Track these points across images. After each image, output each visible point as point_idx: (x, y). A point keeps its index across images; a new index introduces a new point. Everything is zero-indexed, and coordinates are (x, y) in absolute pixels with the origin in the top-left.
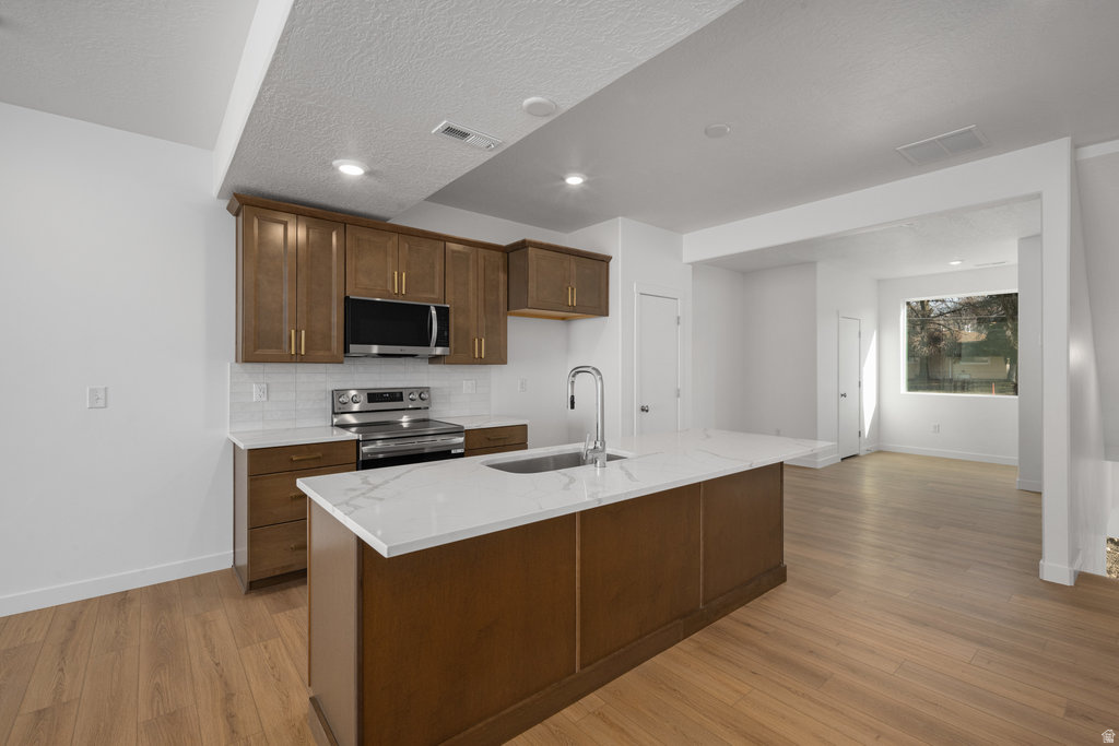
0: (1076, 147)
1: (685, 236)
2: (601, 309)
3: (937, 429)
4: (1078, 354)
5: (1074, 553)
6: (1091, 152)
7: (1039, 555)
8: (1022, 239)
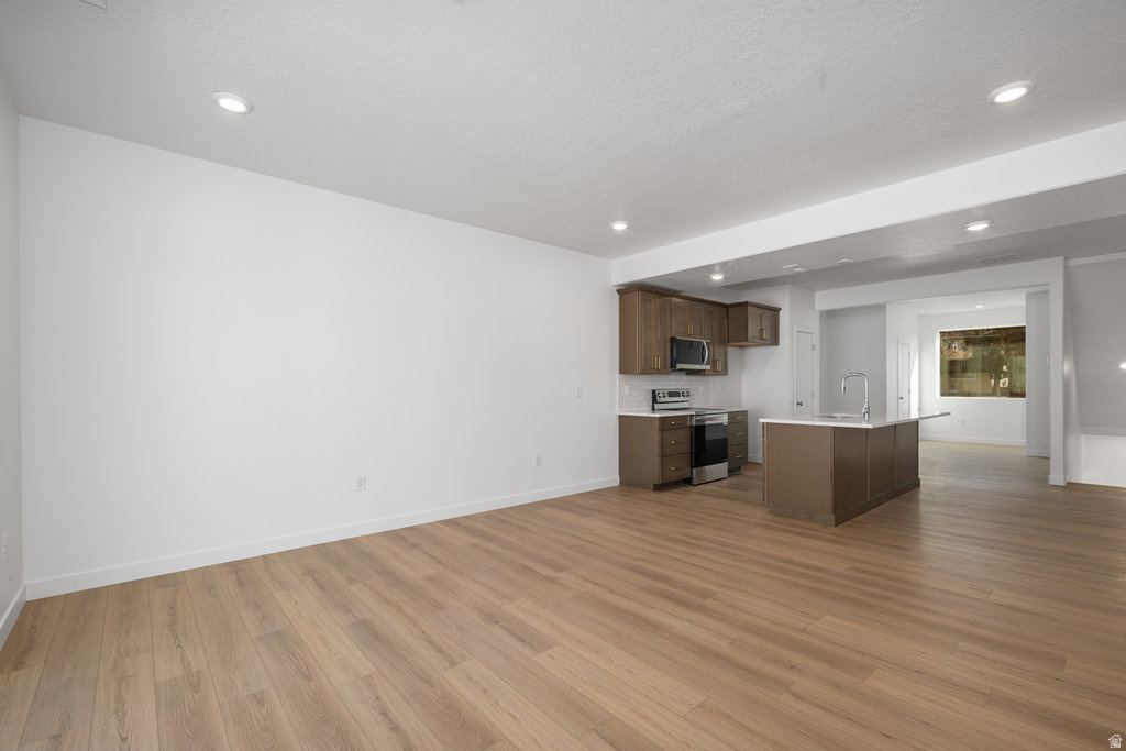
0: (1066, 259)
1: (817, 293)
2: (775, 341)
3: (964, 422)
4: (1067, 367)
5: (1065, 473)
6: (1075, 262)
7: (1048, 473)
8: (1030, 294)
